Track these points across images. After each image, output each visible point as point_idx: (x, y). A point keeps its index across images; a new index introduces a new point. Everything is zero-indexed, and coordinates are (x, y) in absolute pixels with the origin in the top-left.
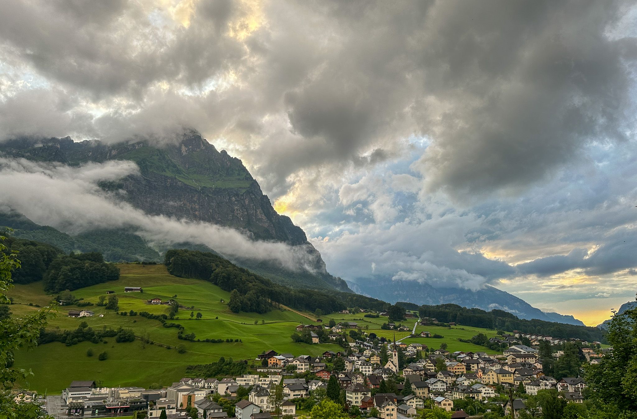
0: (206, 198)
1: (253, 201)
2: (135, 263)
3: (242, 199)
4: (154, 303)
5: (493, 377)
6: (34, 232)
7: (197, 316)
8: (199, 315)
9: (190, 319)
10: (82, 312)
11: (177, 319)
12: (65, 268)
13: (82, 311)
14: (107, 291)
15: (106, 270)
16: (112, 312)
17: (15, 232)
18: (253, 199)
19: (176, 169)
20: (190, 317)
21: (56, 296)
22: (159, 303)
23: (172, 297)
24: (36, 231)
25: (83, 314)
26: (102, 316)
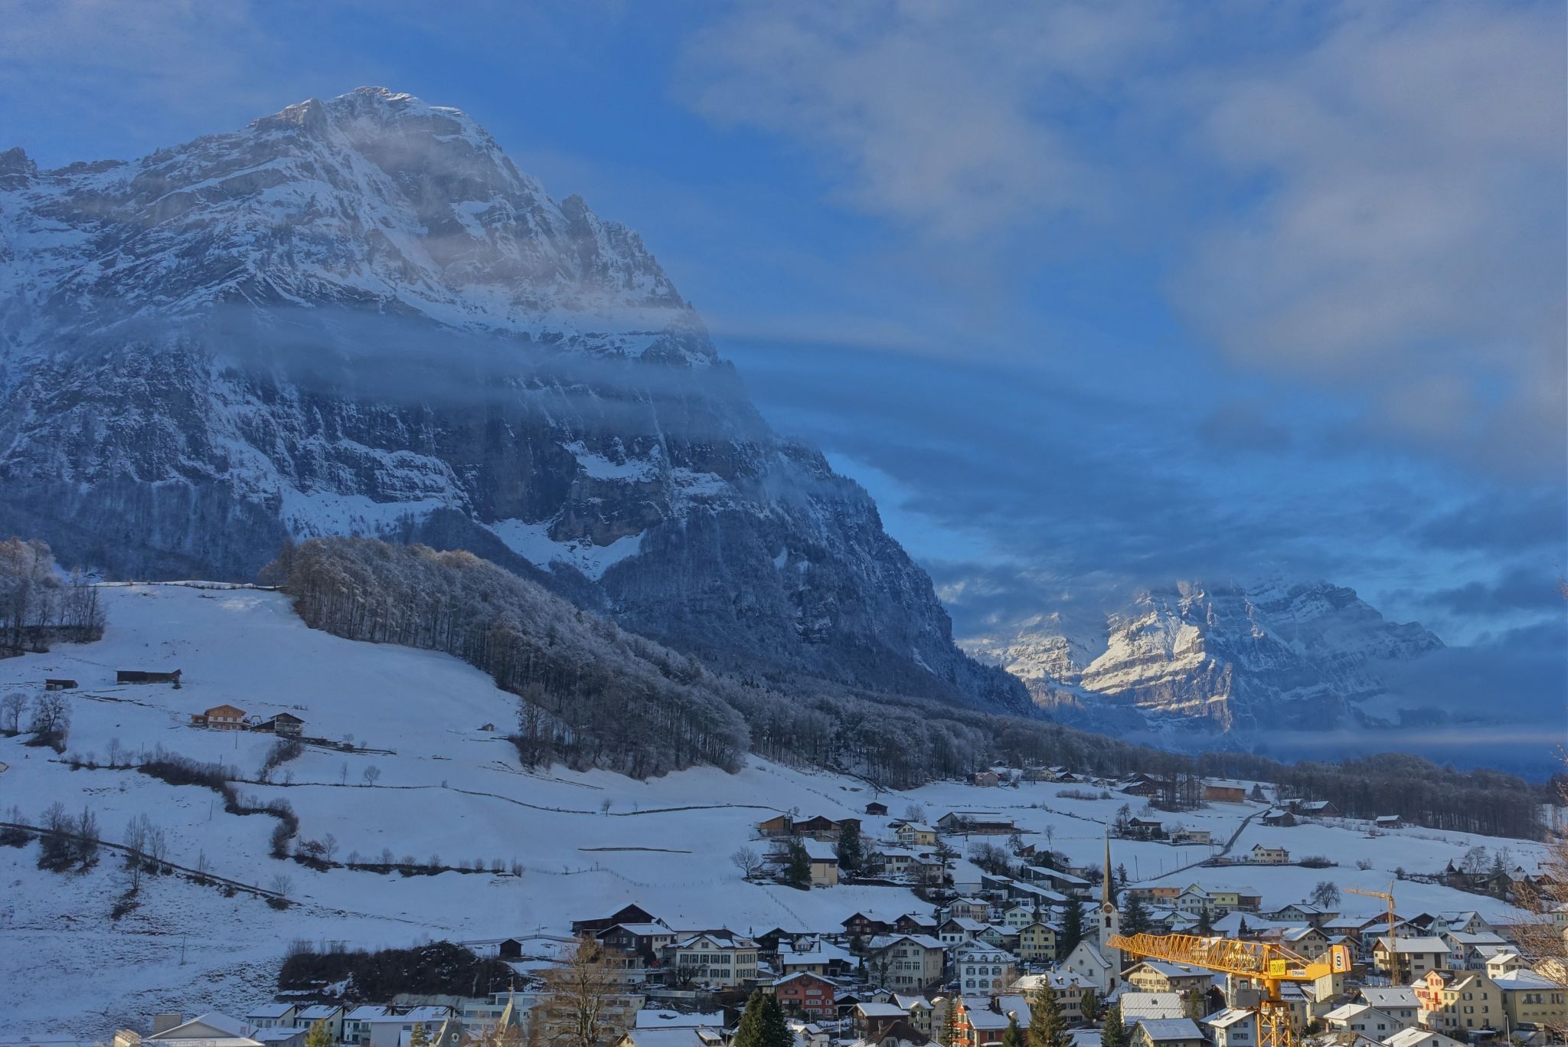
5: (1486, 1003)
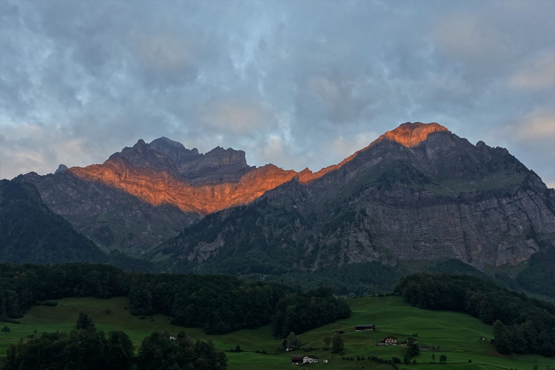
0: (467, 208)
1: (532, 200)
2: (370, 295)
3: (517, 200)
4: (388, 343)
6: (282, 276)
7: (441, 360)
8: (443, 358)
9: (432, 363)
10: (305, 358)
11: (415, 363)
12: (290, 308)
13: (305, 356)
14: (336, 332)
15: (334, 307)
16: (338, 356)
17: (266, 278)
18: (533, 197)
19: (423, 178)
20: (430, 360)
21: (283, 341)
22: (394, 343)
23: (412, 335)
24: (284, 275)
25: (306, 360)
26: (327, 361)
